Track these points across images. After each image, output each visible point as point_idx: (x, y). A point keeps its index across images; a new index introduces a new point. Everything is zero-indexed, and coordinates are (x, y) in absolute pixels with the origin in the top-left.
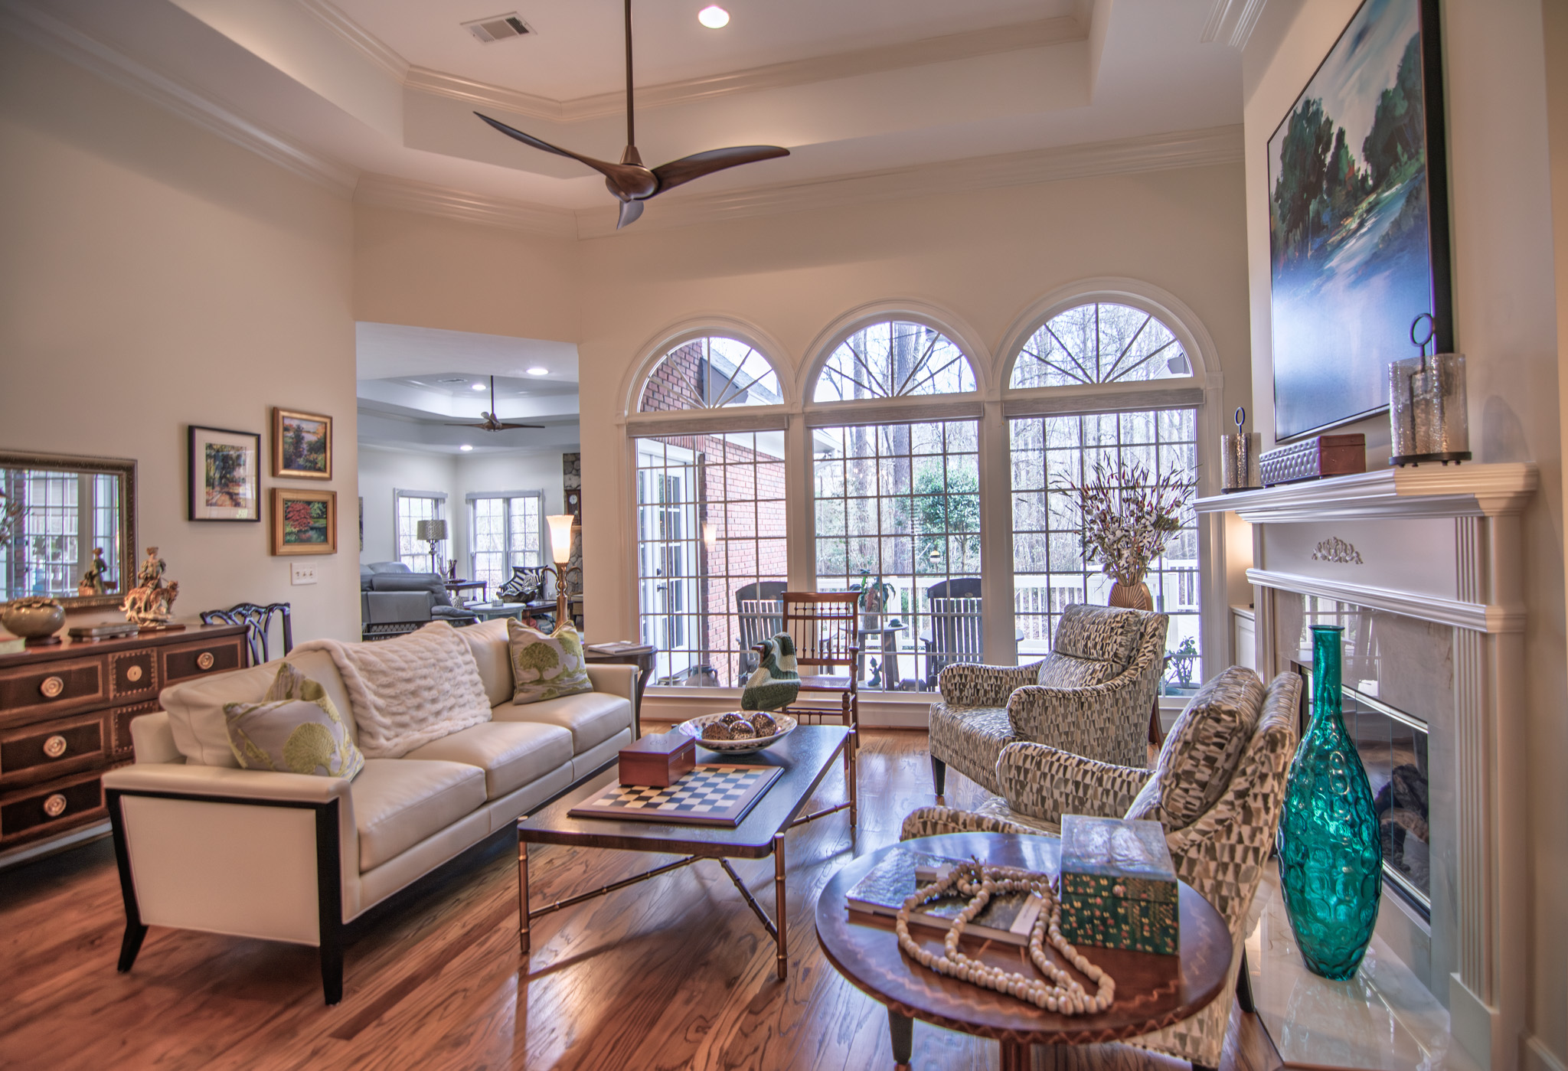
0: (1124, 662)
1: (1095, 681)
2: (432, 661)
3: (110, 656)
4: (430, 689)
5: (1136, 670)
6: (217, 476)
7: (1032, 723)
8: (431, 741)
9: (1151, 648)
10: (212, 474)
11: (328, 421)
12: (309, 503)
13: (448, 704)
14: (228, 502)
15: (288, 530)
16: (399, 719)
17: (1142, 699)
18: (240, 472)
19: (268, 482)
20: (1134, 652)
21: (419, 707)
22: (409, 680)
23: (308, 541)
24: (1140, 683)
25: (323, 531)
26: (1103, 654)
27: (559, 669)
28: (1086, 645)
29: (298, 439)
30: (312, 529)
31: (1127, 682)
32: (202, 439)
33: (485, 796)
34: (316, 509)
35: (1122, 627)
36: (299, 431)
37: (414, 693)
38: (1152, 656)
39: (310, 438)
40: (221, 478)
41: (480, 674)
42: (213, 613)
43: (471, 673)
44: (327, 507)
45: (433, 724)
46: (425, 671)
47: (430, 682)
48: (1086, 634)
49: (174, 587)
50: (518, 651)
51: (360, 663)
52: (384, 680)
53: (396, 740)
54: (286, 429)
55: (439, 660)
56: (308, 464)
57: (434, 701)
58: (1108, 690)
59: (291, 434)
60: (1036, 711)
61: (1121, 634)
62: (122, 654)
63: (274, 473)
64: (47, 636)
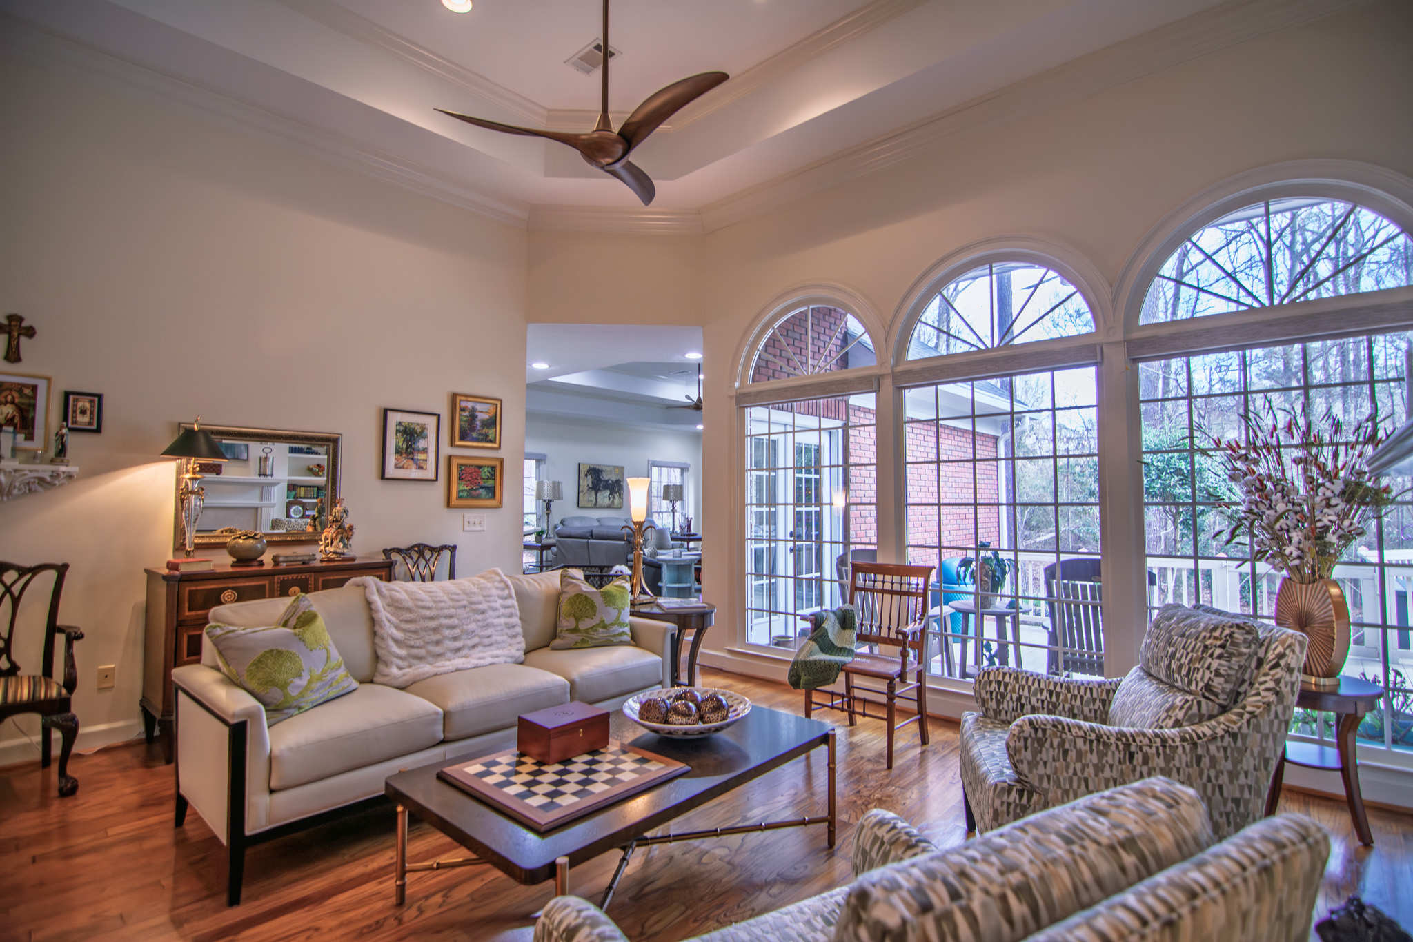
0: (1222, 699)
1: (1170, 722)
2: (465, 603)
3: (276, 577)
4: (453, 627)
5: (1241, 715)
6: (405, 446)
7: (1041, 770)
8: (436, 675)
9: (1271, 684)
10: (400, 444)
11: (498, 403)
12: (480, 467)
13: (470, 642)
14: (414, 466)
15: (461, 488)
16: (415, 651)
17: (1248, 763)
18: (421, 444)
19: (446, 450)
20: (1245, 686)
21: (438, 643)
22: (432, 618)
23: (478, 497)
24: (1245, 737)
25: (491, 491)
26: (1190, 683)
27: (596, 621)
28: (1169, 666)
29: (473, 417)
30: (482, 487)
31: (1220, 732)
32: (394, 419)
33: (441, 736)
34: (485, 472)
35: (1223, 646)
36: (473, 411)
37: (435, 630)
38: (1272, 698)
39: (482, 416)
40: (407, 449)
41: (520, 619)
42: (393, 550)
43: (511, 616)
44: (495, 470)
45: (449, 660)
46: (452, 611)
47: (454, 621)
48: (1171, 650)
49: (351, 528)
50: (564, 600)
51: (389, 600)
52: (408, 616)
53: (407, 670)
54: (462, 410)
55: (472, 603)
56: (481, 437)
57: (455, 639)
58: (1183, 739)
59: (467, 413)
60: (1047, 754)
61: (1220, 657)
62: (286, 577)
63: (452, 444)
64: (255, 559)
